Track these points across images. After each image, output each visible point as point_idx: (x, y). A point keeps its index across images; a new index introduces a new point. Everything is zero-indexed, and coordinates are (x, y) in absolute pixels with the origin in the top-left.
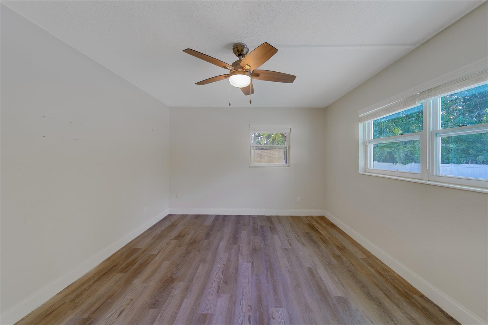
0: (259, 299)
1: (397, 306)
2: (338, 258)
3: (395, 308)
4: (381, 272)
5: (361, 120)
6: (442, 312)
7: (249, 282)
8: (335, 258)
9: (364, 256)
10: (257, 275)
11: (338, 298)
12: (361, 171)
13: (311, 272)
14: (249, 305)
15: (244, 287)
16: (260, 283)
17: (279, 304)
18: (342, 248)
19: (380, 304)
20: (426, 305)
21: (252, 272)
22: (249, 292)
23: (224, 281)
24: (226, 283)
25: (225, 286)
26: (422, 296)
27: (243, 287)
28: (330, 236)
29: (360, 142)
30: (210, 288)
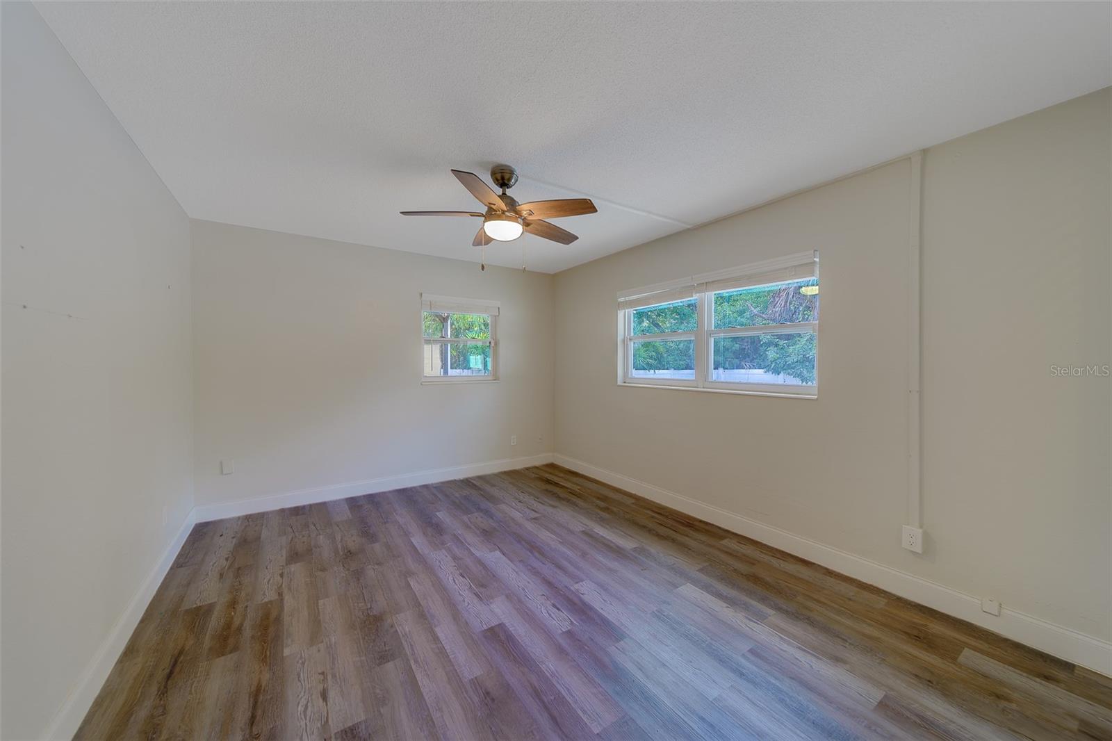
1: (687, 536)
2: (606, 509)
3: (687, 538)
4: (657, 511)
5: (621, 306)
6: (720, 528)
7: (517, 572)
8: (604, 511)
9: (633, 501)
11: (635, 550)
12: (620, 382)
13: (588, 534)
18: (604, 499)
19: (673, 541)
20: (707, 528)
26: (701, 521)
27: (514, 580)
28: (579, 488)
29: (620, 338)
30: (464, 601)
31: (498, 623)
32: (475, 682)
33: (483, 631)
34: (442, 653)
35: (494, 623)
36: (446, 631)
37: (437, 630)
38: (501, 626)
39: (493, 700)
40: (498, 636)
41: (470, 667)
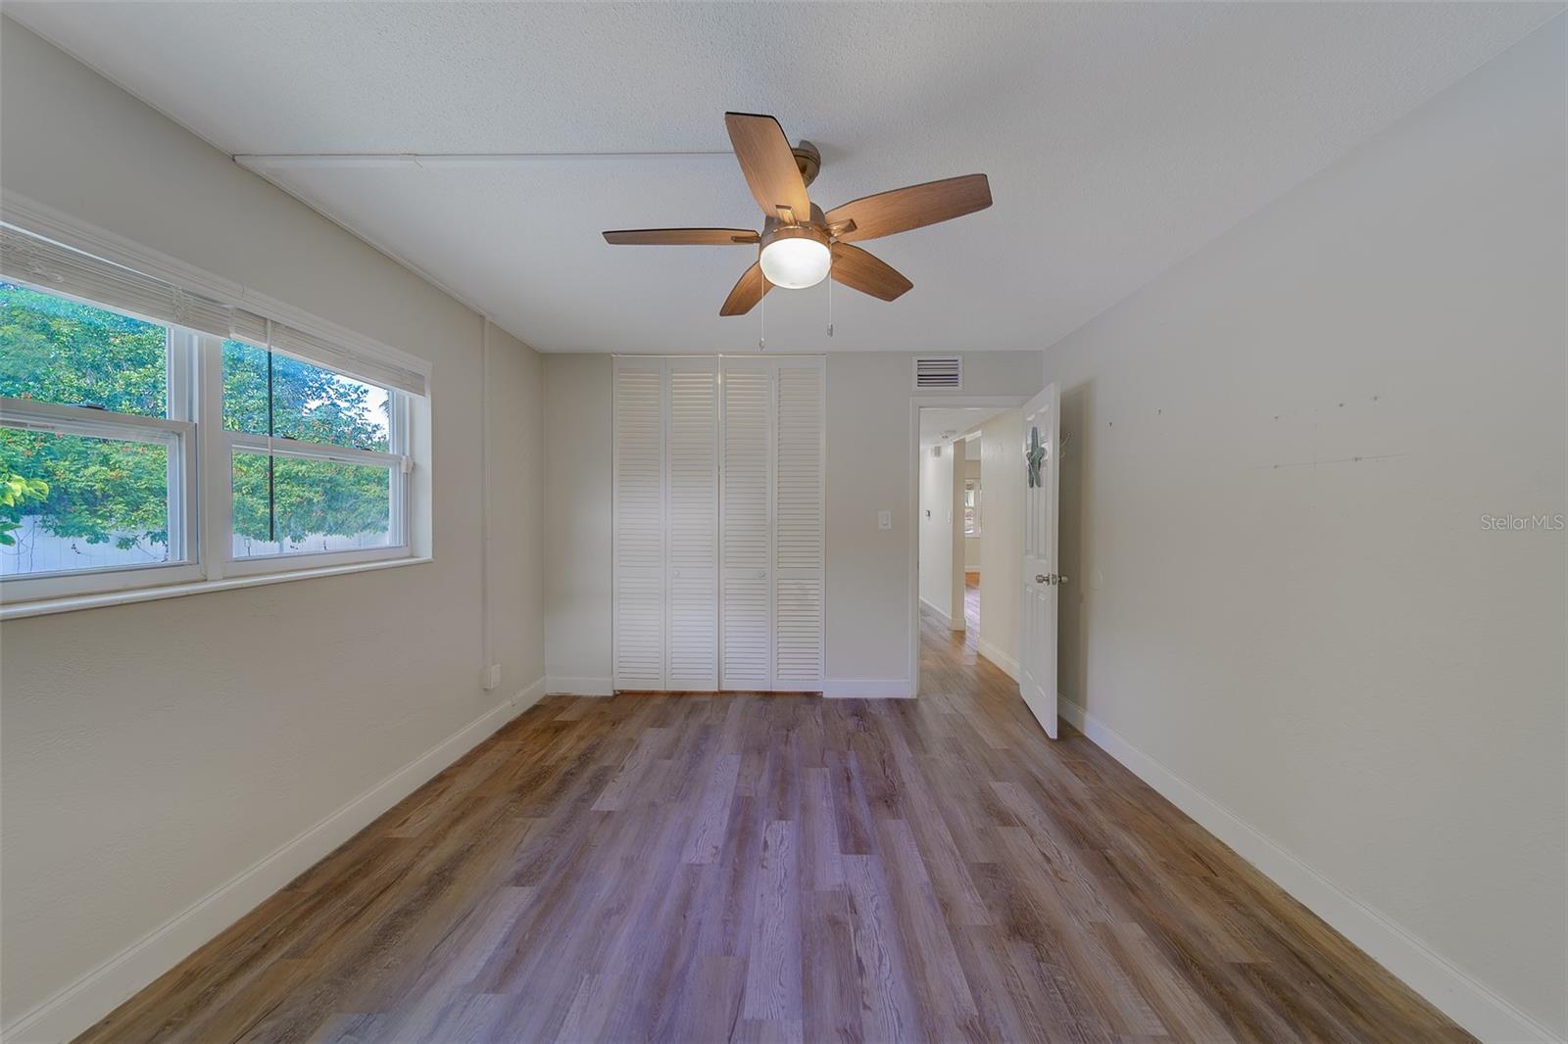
0: (737, 880)
7: (761, 926)
10: (729, 951)
14: (766, 868)
15: (777, 909)
16: (726, 921)
17: (694, 872)
21: (745, 963)
22: (762, 896)
23: (844, 928)
24: (835, 923)
25: (835, 914)
27: (779, 911)
30: (877, 908)
31: (848, 856)
32: (897, 816)
33: (870, 854)
34: (924, 852)
35: (852, 858)
36: (915, 873)
37: (926, 879)
38: (845, 851)
39: (886, 801)
40: (855, 842)
41: (896, 828)
